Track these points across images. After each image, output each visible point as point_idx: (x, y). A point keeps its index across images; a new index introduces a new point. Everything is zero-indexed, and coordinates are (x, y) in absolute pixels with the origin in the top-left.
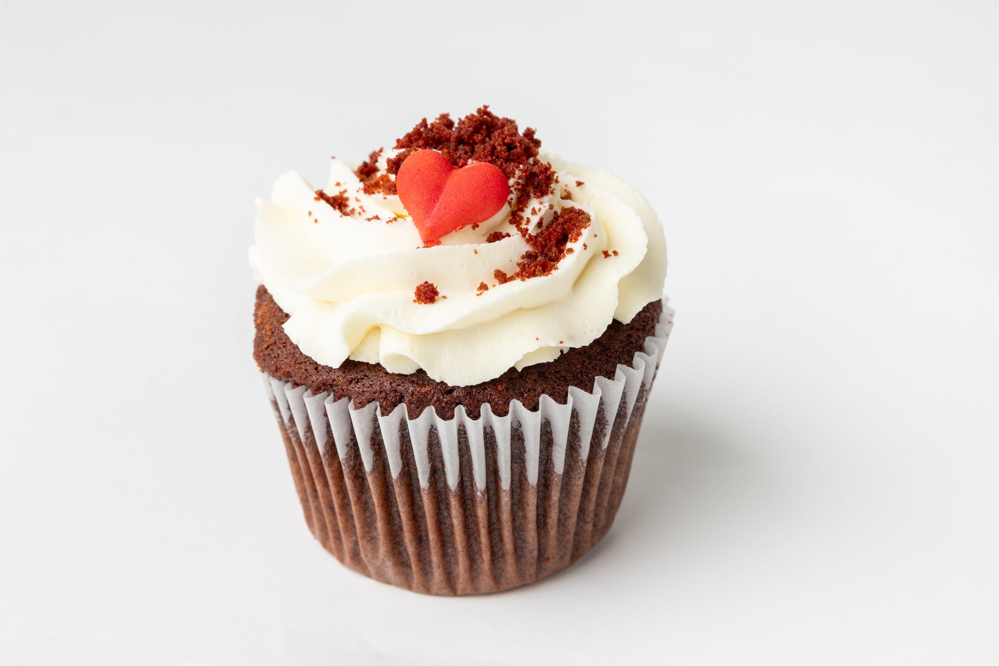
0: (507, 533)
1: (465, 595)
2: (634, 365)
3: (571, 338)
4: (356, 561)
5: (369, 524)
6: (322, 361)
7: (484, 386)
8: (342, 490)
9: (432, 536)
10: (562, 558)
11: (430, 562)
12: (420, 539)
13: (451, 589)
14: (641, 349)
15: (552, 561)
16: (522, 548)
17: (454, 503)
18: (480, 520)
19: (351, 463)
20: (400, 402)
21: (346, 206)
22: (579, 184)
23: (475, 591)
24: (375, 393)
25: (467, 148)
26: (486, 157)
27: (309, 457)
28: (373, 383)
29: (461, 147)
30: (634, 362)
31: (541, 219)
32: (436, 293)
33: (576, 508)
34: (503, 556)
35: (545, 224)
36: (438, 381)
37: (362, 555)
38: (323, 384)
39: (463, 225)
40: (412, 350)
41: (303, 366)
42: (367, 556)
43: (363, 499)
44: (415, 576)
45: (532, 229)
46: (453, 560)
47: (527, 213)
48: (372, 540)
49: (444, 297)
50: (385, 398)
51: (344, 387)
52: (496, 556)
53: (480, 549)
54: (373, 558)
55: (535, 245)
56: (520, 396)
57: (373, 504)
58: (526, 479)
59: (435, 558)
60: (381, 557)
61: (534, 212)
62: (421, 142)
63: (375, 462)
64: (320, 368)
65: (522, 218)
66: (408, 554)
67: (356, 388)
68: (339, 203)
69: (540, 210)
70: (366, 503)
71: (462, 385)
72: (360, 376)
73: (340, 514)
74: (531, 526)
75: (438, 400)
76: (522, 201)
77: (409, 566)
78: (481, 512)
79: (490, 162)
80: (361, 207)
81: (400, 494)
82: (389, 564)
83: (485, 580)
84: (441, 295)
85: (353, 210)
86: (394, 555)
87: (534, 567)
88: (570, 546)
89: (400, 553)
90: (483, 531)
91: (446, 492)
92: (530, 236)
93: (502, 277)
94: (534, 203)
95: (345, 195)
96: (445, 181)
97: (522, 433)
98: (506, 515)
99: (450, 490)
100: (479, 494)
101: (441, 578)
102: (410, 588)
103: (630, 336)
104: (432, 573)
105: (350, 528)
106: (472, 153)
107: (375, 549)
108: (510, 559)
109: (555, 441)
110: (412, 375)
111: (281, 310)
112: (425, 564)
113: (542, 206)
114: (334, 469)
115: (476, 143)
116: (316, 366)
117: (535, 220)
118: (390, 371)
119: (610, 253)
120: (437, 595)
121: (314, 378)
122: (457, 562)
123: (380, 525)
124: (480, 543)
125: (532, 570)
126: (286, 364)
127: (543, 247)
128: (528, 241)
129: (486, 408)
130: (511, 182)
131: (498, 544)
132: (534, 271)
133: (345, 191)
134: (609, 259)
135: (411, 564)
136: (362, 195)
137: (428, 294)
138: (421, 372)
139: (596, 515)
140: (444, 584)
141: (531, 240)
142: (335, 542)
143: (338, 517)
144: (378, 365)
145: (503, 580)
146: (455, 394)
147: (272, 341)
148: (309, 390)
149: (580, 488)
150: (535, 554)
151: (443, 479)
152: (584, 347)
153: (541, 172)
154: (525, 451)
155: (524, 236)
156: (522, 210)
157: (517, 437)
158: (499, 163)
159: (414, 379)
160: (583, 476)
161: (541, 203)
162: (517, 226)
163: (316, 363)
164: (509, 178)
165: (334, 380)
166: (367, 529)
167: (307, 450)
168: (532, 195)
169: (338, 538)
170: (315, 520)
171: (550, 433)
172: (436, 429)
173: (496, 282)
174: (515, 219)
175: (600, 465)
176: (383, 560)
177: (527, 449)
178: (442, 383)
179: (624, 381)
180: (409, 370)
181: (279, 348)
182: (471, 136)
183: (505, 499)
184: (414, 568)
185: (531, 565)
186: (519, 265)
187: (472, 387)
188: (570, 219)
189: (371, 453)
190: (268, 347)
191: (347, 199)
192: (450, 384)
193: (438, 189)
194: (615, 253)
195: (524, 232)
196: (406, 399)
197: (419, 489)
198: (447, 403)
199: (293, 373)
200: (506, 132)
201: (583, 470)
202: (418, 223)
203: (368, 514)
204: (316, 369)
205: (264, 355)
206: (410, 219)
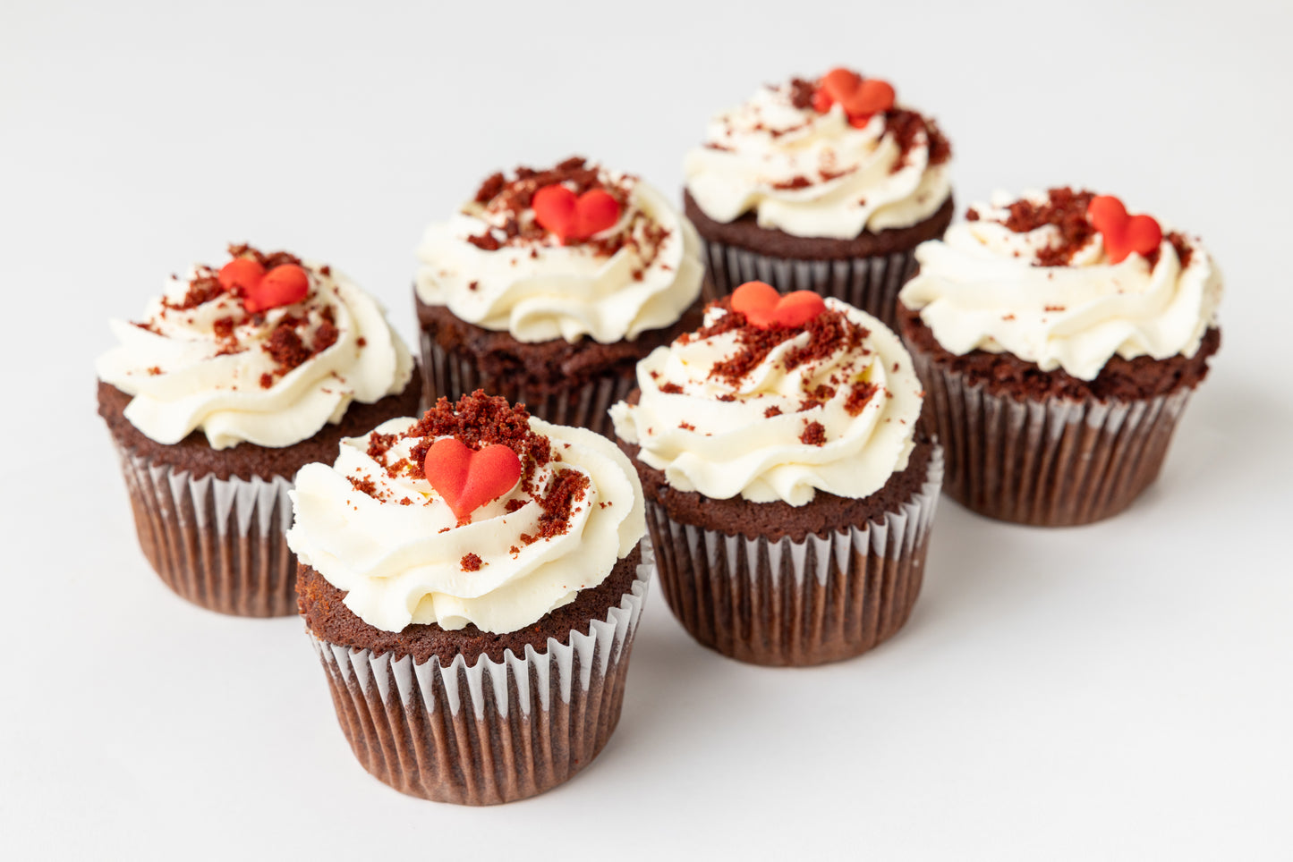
0: (547, 746)
1: (513, 801)
2: (633, 592)
3: (588, 580)
4: (416, 789)
5: (429, 755)
6: (383, 627)
7: (524, 630)
8: (403, 731)
9: (486, 758)
10: (586, 758)
11: (483, 778)
12: (475, 761)
13: (501, 798)
14: (635, 577)
15: (580, 761)
16: (557, 755)
17: (505, 728)
18: (526, 738)
19: (413, 708)
20: (456, 653)
21: (373, 490)
22: (567, 446)
23: (521, 796)
24: (434, 648)
25: (475, 430)
26: (493, 437)
27: (370, 707)
28: (431, 640)
29: (469, 429)
30: (632, 588)
31: (548, 484)
32: (480, 561)
33: (597, 715)
34: (543, 763)
35: (550, 488)
36: (487, 632)
37: (422, 782)
38: (386, 646)
39: (489, 501)
40: (466, 610)
41: (364, 633)
42: (426, 783)
43: (423, 735)
44: (470, 793)
45: (541, 492)
46: (501, 774)
47: (535, 481)
48: (431, 768)
49: (486, 564)
50: (444, 652)
51: (406, 647)
52: (538, 764)
53: (525, 762)
54: (432, 783)
55: (546, 507)
56: (553, 634)
57: (433, 739)
58: (561, 700)
59: (488, 775)
60: (440, 780)
61: (541, 479)
62: (435, 430)
63: (435, 704)
64: (380, 633)
65: (532, 486)
66: (463, 776)
67: (416, 646)
68: (367, 488)
69: (545, 476)
70: (425, 738)
71: (507, 633)
72: (418, 635)
73: (401, 751)
74: (565, 736)
75: (489, 647)
76: (530, 471)
77: (464, 785)
78: (526, 732)
79: (498, 442)
80: (388, 490)
81: (459, 727)
82: (448, 786)
83: (530, 787)
84: (484, 562)
85: (382, 493)
86: (451, 778)
87: (567, 770)
88: (592, 747)
89: (456, 776)
90: (528, 747)
91: (496, 720)
92: (542, 500)
93: (527, 539)
94: (539, 472)
95: (370, 480)
96: (468, 465)
97: (557, 664)
98: (545, 731)
99: (502, 718)
100: (525, 718)
101: (493, 791)
102: (464, 803)
103: (626, 567)
104: (484, 788)
105: (411, 760)
106: (479, 434)
107: (434, 775)
108: (549, 766)
109: (582, 665)
110: (463, 630)
111: (332, 586)
112: (477, 782)
113: (546, 473)
114: (395, 714)
115: (481, 425)
116: (377, 632)
117: (543, 485)
118: (445, 629)
119: (606, 503)
120: (489, 805)
121: (377, 642)
122: (506, 776)
123: (440, 755)
124: (525, 757)
125: (565, 772)
126: (347, 632)
127: (554, 508)
128: (541, 505)
129: (529, 648)
130: (520, 457)
131: (539, 756)
132: (554, 531)
133: (369, 476)
134: (605, 508)
135: (466, 783)
136: (387, 479)
137: (472, 563)
138: (471, 626)
139: (610, 717)
140: (495, 796)
141: (543, 503)
142: (393, 774)
143: (399, 753)
144: (435, 625)
145: (542, 785)
146: (501, 640)
147: (331, 613)
148: (372, 653)
149: (600, 698)
150: (568, 758)
151: (493, 709)
152: (598, 586)
153: (541, 445)
154: (559, 677)
155: (537, 501)
156: (531, 479)
157: (554, 668)
158: (506, 442)
159: (466, 633)
160: (602, 689)
161: (545, 471)
162: (529, 493)
163: (377, 630)
164: (517, 454)
165: (395, 642)
166: (427, 760)
167: (368, 701)
168: (536, 464)
169: (396, 770)
170: (371, 757)
171: (578, 660)
172: (488, 671)
173: (524, 544)
174: (527, 487)
175: (614, 676)
176: (442, 783)
177: (561, 675)
178: (490, 632)
179: (631, 608)
180: (460, 626)
181: (339, 620)
182: (476, 421)
183: (546, 718)
184: (470, 785)
185: (565, 768)
186: (539, 527)
187: (514, 632)
188: (571, 481)
189: (433, 698)
190: (328, 620)
191: (373, 484)
192: (497, 633)
193: (464, 473)
194: (610, 503)
195: (537, 498)
196: (462, 650)
197: (474, 721)
198: (496, 649)
199: (355, 640)
200: (504, 413)
201: (603, 684)
202: (450, 502)
203: (427, 747)
204: (378, 634)
205: (325, 627)
206: (441, 499)
